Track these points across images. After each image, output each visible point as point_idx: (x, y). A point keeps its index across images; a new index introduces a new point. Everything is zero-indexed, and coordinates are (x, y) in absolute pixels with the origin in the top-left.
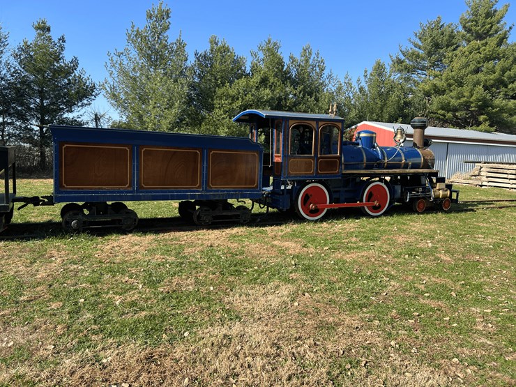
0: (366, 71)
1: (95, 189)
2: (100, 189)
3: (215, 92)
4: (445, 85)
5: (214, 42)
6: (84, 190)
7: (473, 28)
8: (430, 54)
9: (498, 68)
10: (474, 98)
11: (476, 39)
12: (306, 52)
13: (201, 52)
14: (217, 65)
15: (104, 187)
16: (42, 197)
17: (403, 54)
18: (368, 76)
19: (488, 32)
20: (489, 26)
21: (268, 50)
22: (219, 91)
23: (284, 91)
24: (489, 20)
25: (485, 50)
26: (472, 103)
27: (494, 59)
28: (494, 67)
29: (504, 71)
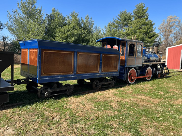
0: (105, 26)
1: (58, 75)
2: (60, 74)
3: (56, 30)
4: (130, 32)
5: (54, 10)
6: (53, 75)
7: (138, 14)
8: (123, 22)
9: (146, 28)
10: (140, 37)
11: (138, 18)
12: (87, 18)
13: (49, 14)
14: (56, 19)
15: (61, 73)
16: (22, 79)
17: (115, 21)
18: (106, 28)
19: (142, 16)
20: (143, 14)
21: (74, 15)
22: (57, 30)
23: (81, 31)
24: (143, 12)
25: (142, 22)
26: (139, 39)
27: (145, 25)
28: (145, 27)
29: (148, 29)
